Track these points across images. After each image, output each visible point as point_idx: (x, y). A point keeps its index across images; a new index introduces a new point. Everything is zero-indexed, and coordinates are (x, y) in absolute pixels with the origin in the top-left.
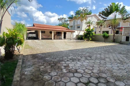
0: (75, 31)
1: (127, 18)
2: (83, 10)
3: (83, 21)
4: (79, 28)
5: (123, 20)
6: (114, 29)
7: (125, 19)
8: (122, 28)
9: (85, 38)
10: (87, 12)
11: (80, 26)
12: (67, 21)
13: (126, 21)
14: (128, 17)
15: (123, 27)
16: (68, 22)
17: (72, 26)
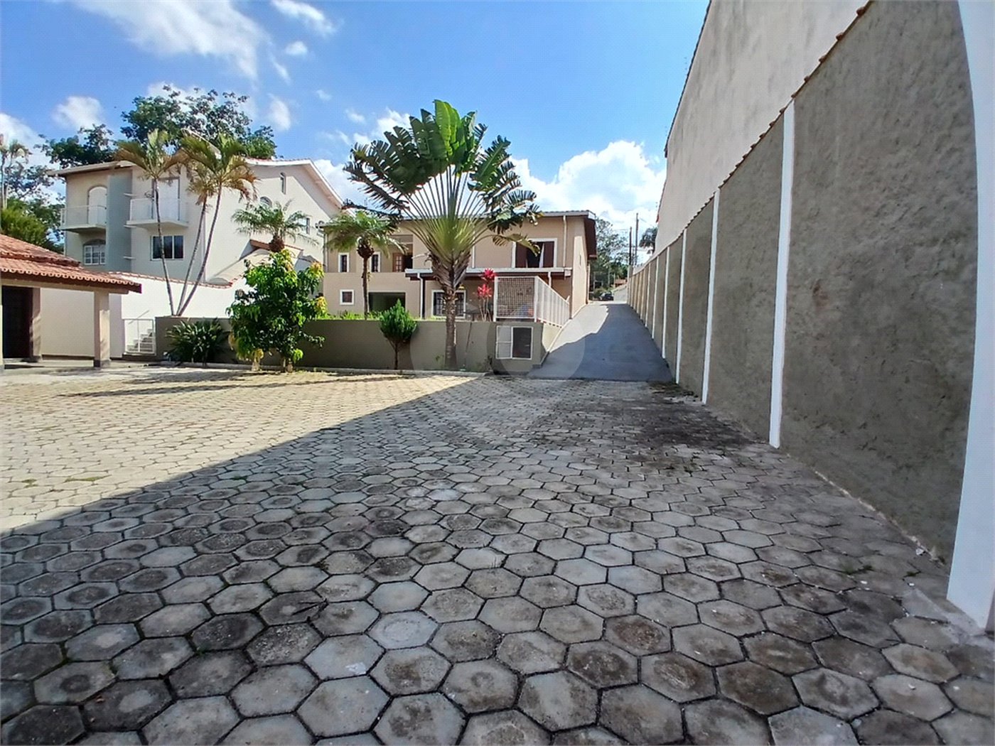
0: (135, 280)
1: (516, 219)
2: (202, 108)
3: (212, 201)
4: (179, 255)
5: (492, 228)
6: (448, 283)
7: (504, 225)
8: (488, 279)
9: (245, 346)
10: (239, 130)
11: (179, 240)
12: (40, 176)
13: (507, 233)
14: (517, 210)
15: (495, 270)
16: (53, 194)
17: (92, 236)
